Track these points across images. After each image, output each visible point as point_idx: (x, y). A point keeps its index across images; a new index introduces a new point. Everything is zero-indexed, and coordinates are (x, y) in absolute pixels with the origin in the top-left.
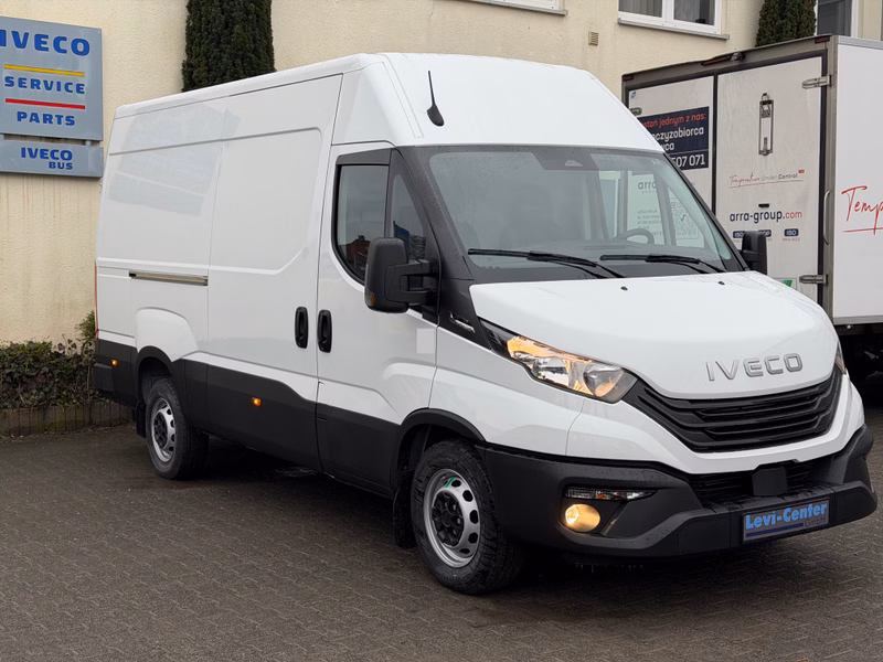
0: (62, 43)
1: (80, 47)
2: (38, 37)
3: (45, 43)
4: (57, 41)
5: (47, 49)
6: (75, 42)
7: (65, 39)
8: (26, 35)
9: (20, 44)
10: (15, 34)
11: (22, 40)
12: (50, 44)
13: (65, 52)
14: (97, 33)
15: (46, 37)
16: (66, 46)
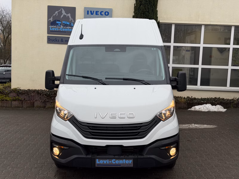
0: (102, 13)
1: (107, 14)
2: (96, 12)
3: (98, 13)
4: (101, 12)
5: (98, 15)
6: (105, 12)
7: (103, 12)
8: (94, 11)
9: (92, 14)
10: (91, 11)
11: (92, 12)
12: (99, 13)
13: (103, 15)
14: (111, 10)
15: (98, 12)
16: (103, 13)
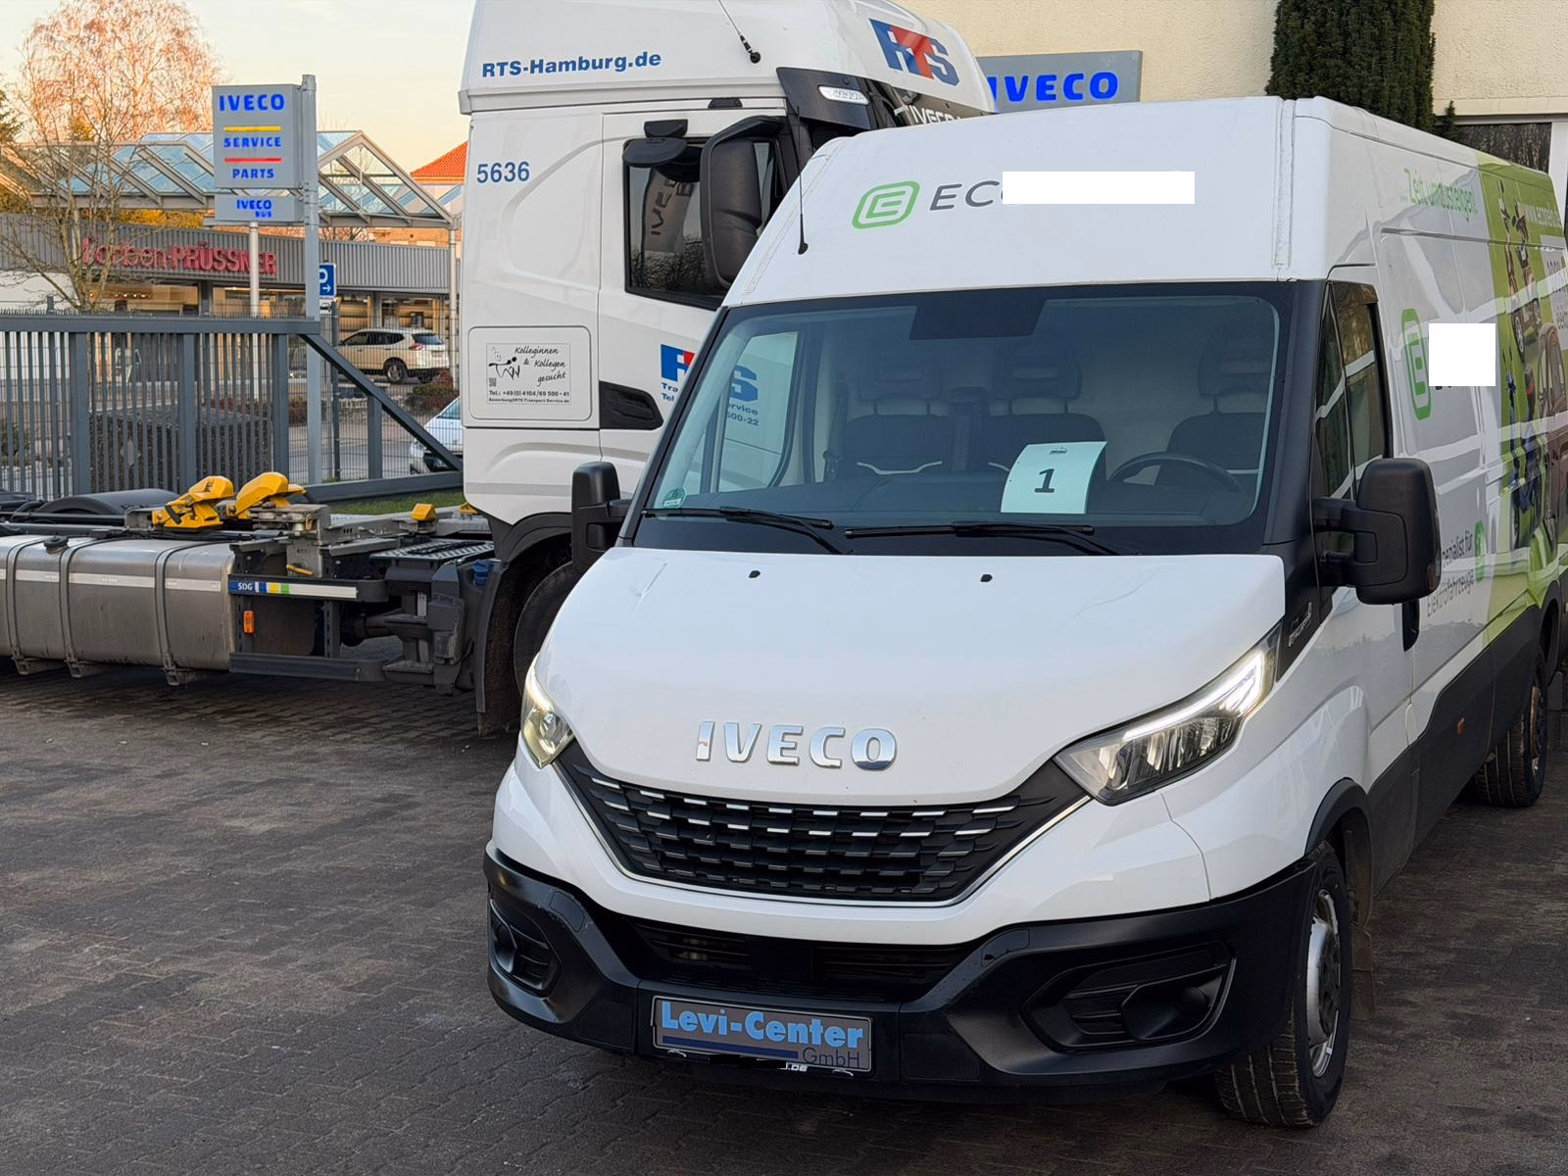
0: (1076, 83)
1: (1104, 85)
2: (1041, 81)
3: (1051, 87)
4: (1071, 79)
5: (1053, 97)
6: (1096, 79)
7: (1080, 76)
8: (1025, 79)
9: (1016, 95)
11: (1018, 86)
12: (1059, 89)
13: (1081, 97)
14: (1134, 58)
15: (1054, 78)
16: (1082, 87)
